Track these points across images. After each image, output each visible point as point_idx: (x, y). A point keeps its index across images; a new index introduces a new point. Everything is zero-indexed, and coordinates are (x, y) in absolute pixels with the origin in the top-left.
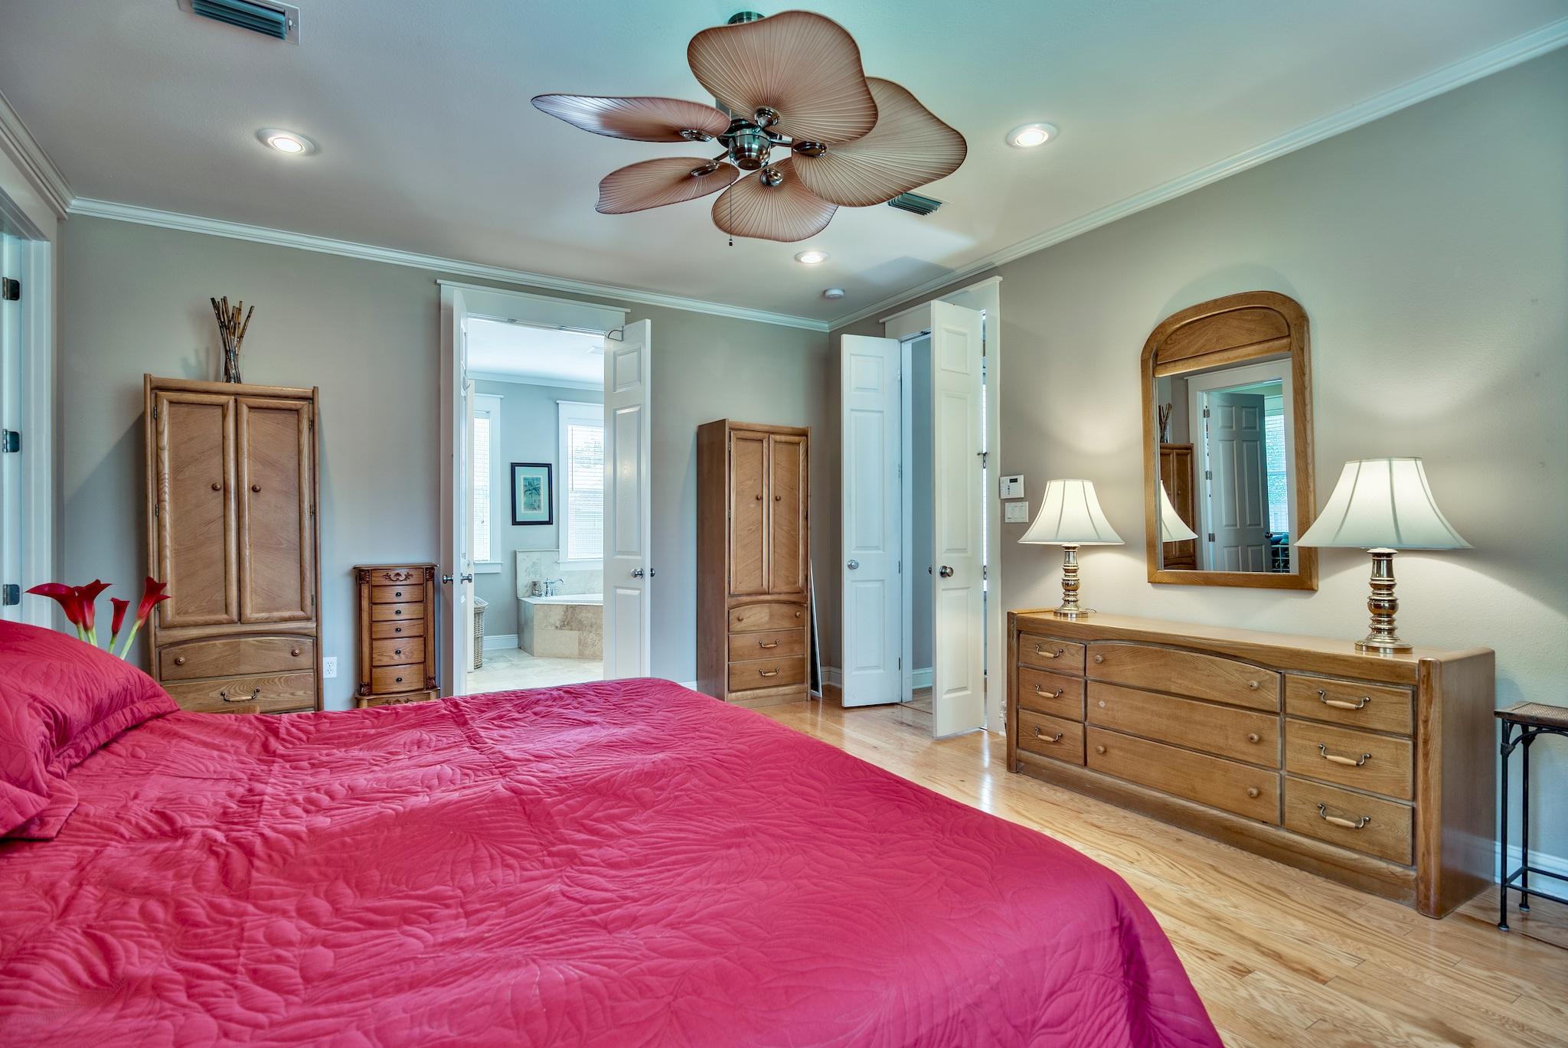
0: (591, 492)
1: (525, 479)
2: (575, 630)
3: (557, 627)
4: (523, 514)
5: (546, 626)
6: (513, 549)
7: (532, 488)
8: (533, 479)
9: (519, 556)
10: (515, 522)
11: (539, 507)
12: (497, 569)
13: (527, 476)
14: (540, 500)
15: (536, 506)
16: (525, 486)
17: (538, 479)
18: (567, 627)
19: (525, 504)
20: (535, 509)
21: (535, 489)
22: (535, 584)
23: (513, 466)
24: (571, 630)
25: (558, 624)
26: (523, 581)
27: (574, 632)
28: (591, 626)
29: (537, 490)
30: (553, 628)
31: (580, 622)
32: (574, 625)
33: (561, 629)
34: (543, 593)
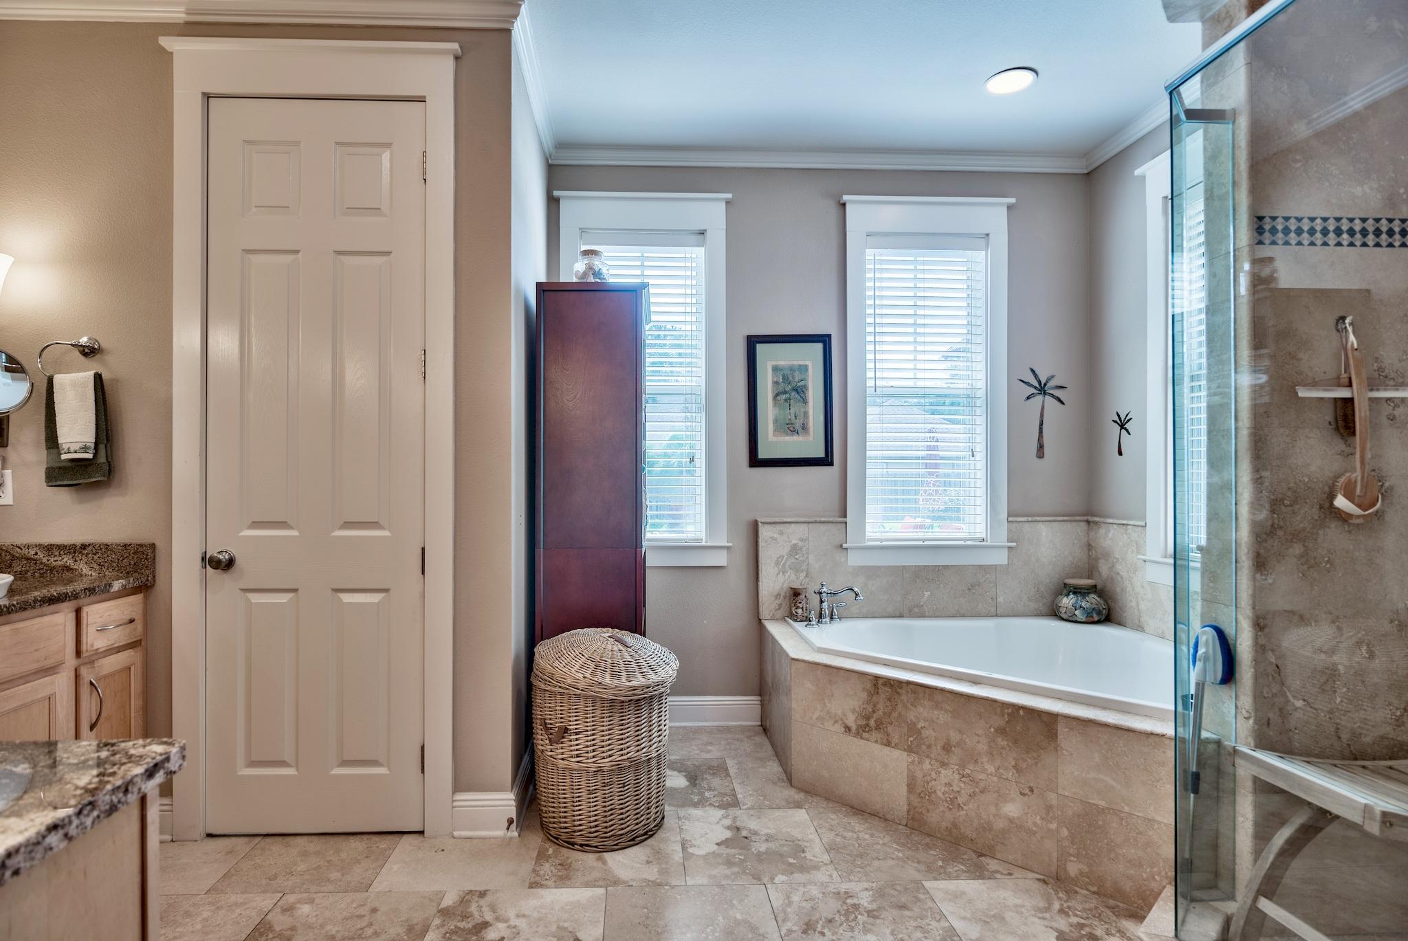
0: (917, 396)
1: (776, 369)
2: (896, 746)
3: (848, 729)
4: (772, 443)
5: (820, 719)
6: (750, 517)
7: (790, 389)
8: (792, 369)
9: (765, 533)
10: (755, 461)
11: (805, 427)
12: (720, 559)
13: (782, 363)
14: (806, 414)
15: (798, 426)
16: (776, 383)
17: (804, 369)
18: (875, 735)
19: (776, 421)
20: (796, 432)
21: (796, 390)
22: (796, 593)
23: (752, 342)
24: (888, 744)
25: (851, 720)
26: (773, 582)
27: (897, 753)
28: (947, 748)
29: (801, 391)
30: (839, 728)
31: (913, 730)
32: (895, 735)
33: (858, 734)
34: (813, 616)
